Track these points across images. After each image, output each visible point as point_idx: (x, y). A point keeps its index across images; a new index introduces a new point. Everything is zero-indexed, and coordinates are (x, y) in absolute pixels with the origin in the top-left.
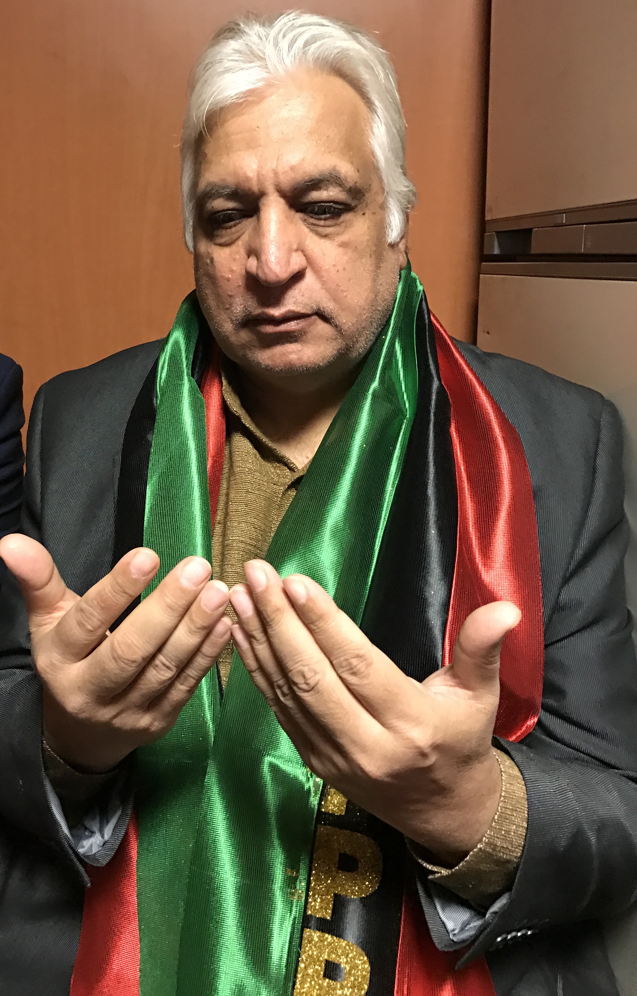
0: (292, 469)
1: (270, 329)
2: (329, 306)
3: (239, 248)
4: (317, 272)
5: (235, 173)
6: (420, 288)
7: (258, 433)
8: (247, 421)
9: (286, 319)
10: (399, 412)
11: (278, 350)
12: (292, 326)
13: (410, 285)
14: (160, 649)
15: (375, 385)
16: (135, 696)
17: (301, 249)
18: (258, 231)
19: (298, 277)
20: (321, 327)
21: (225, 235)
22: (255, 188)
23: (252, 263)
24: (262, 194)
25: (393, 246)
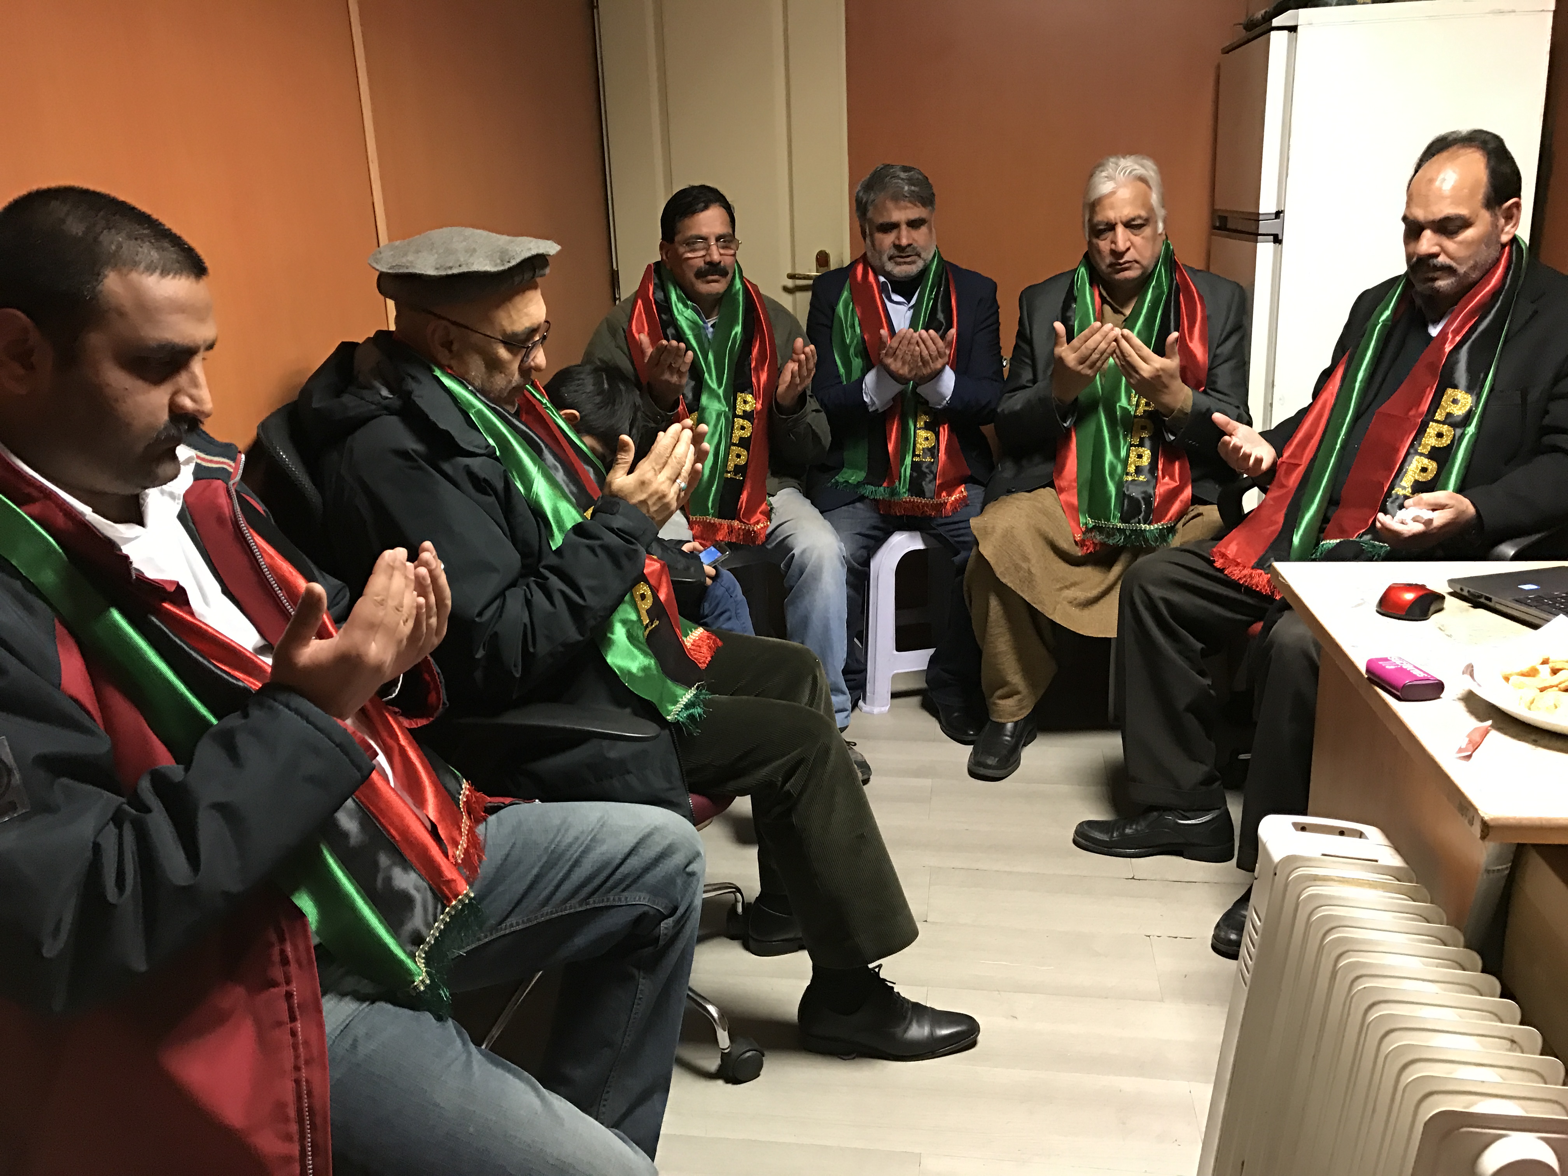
0: (1124, 315)
1: (1119, 267)
2: (1138, 258)
3: (1108, 241)
4: (1135, 247)
5: (1107, 218)
6: (1171, 247)
7: (1112, 303)
8: (1108, 299)
9: (1125, 263)
10: (1163, 293)
11: (1122, 274)
12: (1127, 265)
13: (1168, 246)
14: (1096, 349)
15: (1154, 283)
16: (1088, 363)
17: (1129, 240)
18: (1115, 235)
19: (1128, 249)
20: (1136, 265)
21: (1103, 237)
22: (1114, 222)
23: (1113, 246)
24: (1116, 224)
25: (1160, 234)
